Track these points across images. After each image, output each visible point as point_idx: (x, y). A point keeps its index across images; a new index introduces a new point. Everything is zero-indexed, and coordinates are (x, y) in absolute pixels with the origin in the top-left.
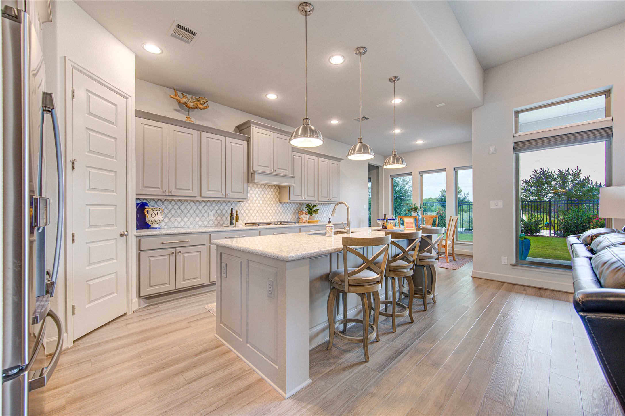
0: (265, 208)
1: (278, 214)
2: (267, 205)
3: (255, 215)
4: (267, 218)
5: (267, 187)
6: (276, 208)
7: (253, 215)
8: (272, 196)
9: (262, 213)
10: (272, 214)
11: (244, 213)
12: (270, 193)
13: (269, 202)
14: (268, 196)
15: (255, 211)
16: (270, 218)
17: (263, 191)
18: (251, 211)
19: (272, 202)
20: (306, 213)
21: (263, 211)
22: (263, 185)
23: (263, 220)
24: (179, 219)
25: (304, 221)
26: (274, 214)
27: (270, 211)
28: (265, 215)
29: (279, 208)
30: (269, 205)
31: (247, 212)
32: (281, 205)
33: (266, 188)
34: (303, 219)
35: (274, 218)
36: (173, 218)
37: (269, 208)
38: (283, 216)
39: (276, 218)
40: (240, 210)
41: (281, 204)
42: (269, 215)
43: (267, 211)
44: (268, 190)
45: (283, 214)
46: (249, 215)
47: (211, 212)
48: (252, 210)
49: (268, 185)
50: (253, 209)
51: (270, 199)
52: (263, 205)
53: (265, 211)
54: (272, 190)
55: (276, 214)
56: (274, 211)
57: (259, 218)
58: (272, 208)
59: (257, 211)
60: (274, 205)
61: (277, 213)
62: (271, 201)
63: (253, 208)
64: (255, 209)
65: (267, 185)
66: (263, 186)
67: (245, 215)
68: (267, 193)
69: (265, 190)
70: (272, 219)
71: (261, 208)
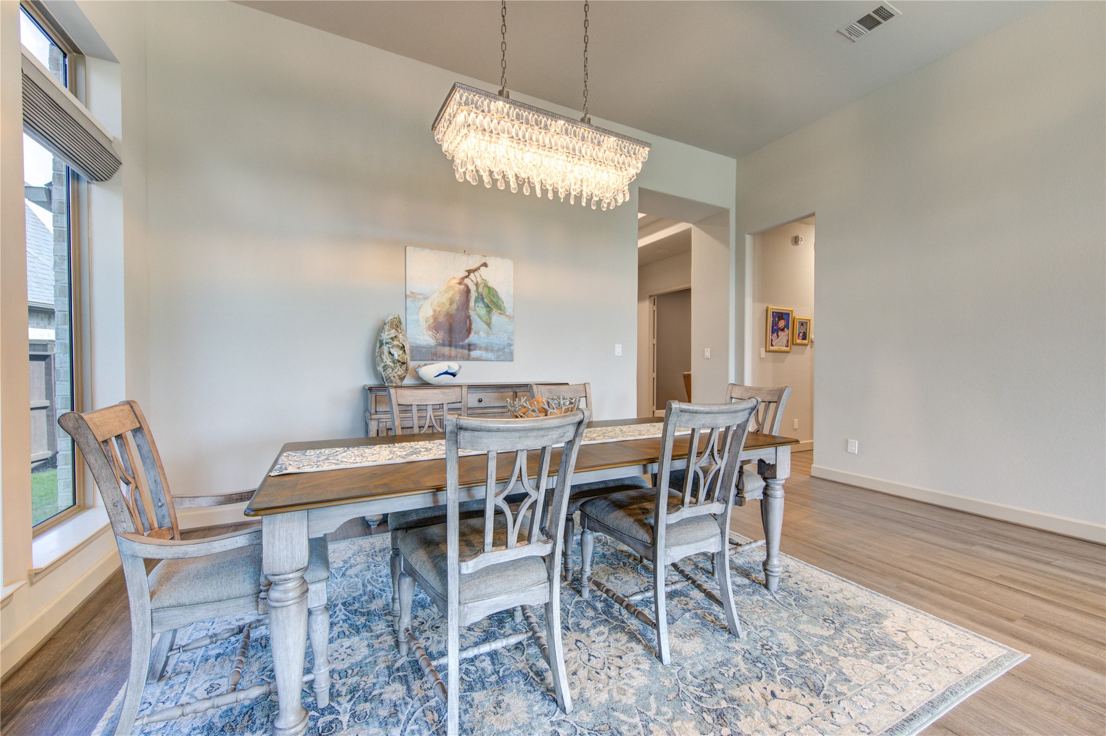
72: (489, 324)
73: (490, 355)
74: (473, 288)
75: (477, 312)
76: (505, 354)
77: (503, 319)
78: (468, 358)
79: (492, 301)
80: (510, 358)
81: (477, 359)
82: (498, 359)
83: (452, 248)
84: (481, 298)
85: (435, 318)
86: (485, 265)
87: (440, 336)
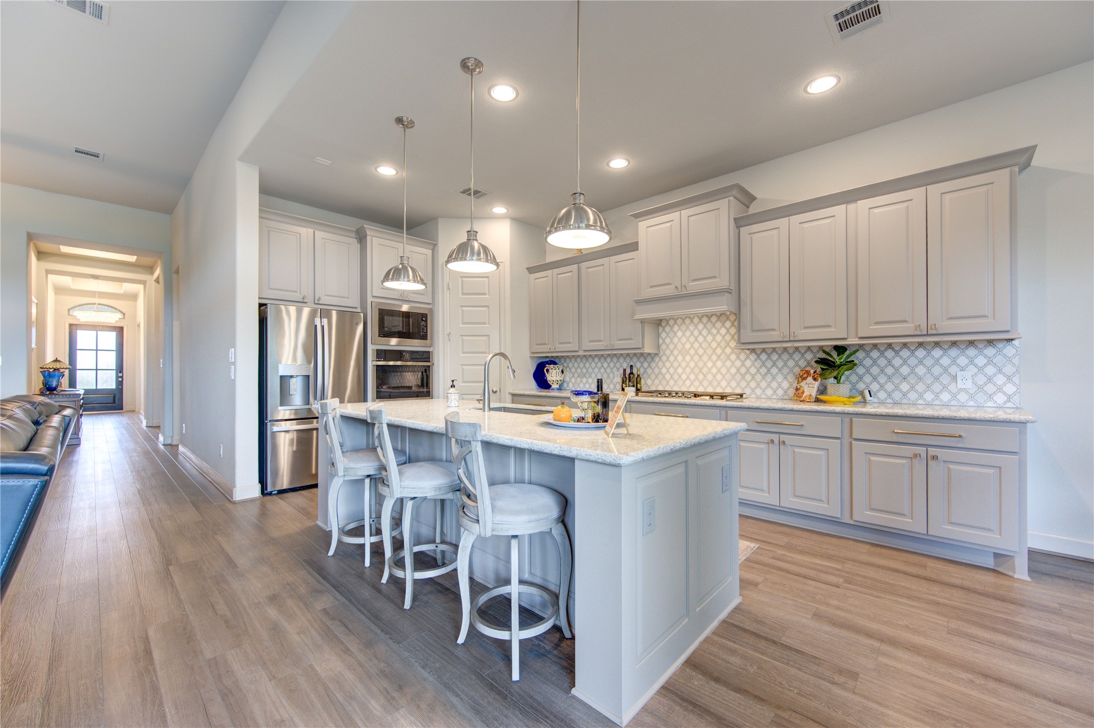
0: (710, 364)
1: (743, 376)
2: (714, 357)
3: (688, 378)
4: (715, 384)
5: (714, 319)
6: (738, 363)
7: (684, 377)
8: (728, 337)
9: (703, 374)
10: (728, 377)
11: (666, 374)
12: (723, 331)
13: (719, 351)
14: (719, 338)
15: (688, 370)
16: (724, 383)
17: (705, 329)
18: (680, 370)
19: (728, 350)
20: (816, 376)
21: (705, 370)
22: (705, 317)
23: (705, 388)
24: (584, 380)
25: (804, 396)
26: (733, 376)
27: (724, 371)
28: (710, 377)
29: (748, 363)
30: (719, 357)
31: (672, 370)
32: (753, 357)
33: (711, 322)
34: (803, 392)
35: (734, 384)
36: (579, 379)
37: (719, 364)
38: (758, 380)
39: (738, 385)
40: (660, 367)
41: (753, 354)
42: (719, 377)
43: (714, 371)
44: (718, 325)
45: (758, 377)
46: (676, 377)
47: (618, 371)
48: (682, 367)
49: (718, 314)
50: (684, 366)
51: (723, 344)
52: (705, 358)
53: (710, 370)
54: (728, 324)
55: (738, 377)
56: (733, 370)
57: (696, 383)
58: (728, 364)
59: (692, 370)
60: (733, 357)
61: (741, 374)
62: (726, 347)
63: (684, 364)
64: (688, 365)
65: (716, 315)
66: (705, 320)
67: (668, 377)
68: (714, 331)
69: (709, 326)
70: (728, 388)
71: (701, 364)
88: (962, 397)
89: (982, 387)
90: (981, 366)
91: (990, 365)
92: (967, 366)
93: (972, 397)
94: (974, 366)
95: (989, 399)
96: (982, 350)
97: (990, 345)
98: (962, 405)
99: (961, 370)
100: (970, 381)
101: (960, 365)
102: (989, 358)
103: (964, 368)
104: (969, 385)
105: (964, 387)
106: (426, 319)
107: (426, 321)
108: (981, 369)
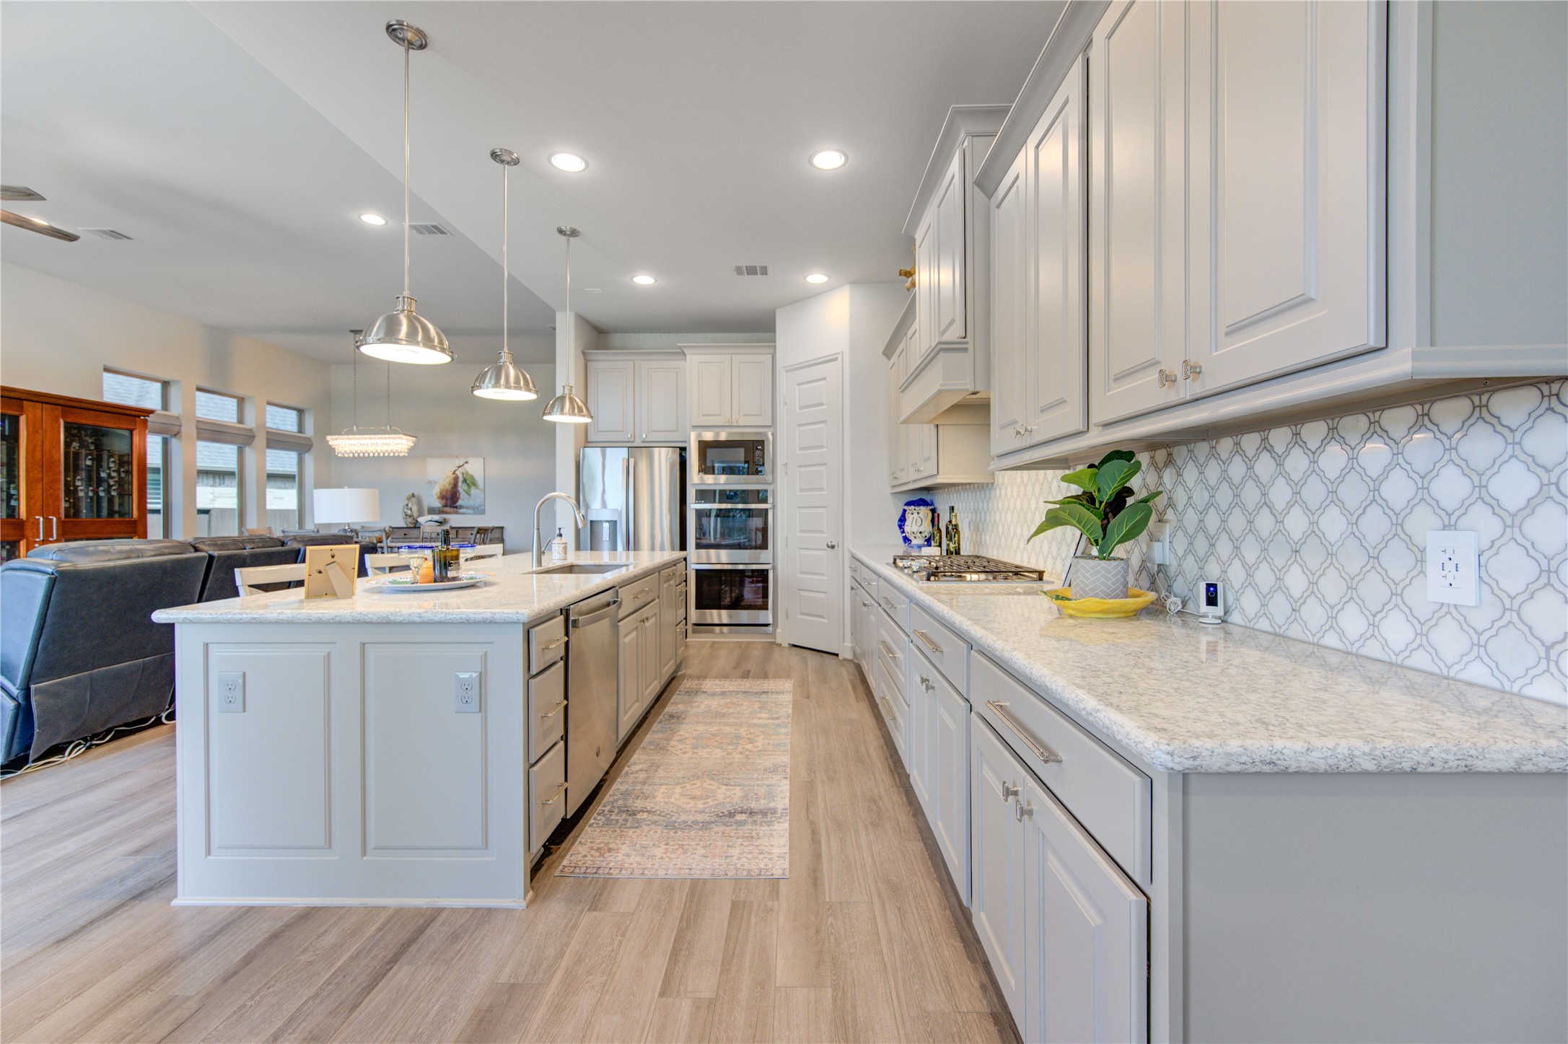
72: (469, 495)
73: (471, 511)
74: (460, 476)
75: (462, 488)
76: (480, 510)
77: (478, 491)
78: (457, 513)
79: (470, 482)
80: (483, 512)
81: (463, 514)
82: (475, 513)
83: (450, 456)
84: (465, 481)
85: (441, 493)
86: (467, 462)
87: (444, 501)
88: (1449, 640)
89: (1516, 604)
90: (1513, 509)
91: (1549, 504)
92: (1465, 507)
93: (1479, 644)
94: (1487, 510)
95: (1544, 662)
96: (1518, 435)
97: (1550, 409)
98: (1445, 673)
99: (1445, 527)
100: (1469, 571)
101: (1442, 504)
102: (1547, 471)
103: (1453, 519)
104: (1465, 591)
105: (1450, 597)
106: (763, 447)
107: (763, 450)
108: (1513, 521)
